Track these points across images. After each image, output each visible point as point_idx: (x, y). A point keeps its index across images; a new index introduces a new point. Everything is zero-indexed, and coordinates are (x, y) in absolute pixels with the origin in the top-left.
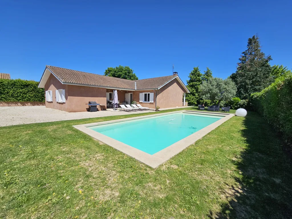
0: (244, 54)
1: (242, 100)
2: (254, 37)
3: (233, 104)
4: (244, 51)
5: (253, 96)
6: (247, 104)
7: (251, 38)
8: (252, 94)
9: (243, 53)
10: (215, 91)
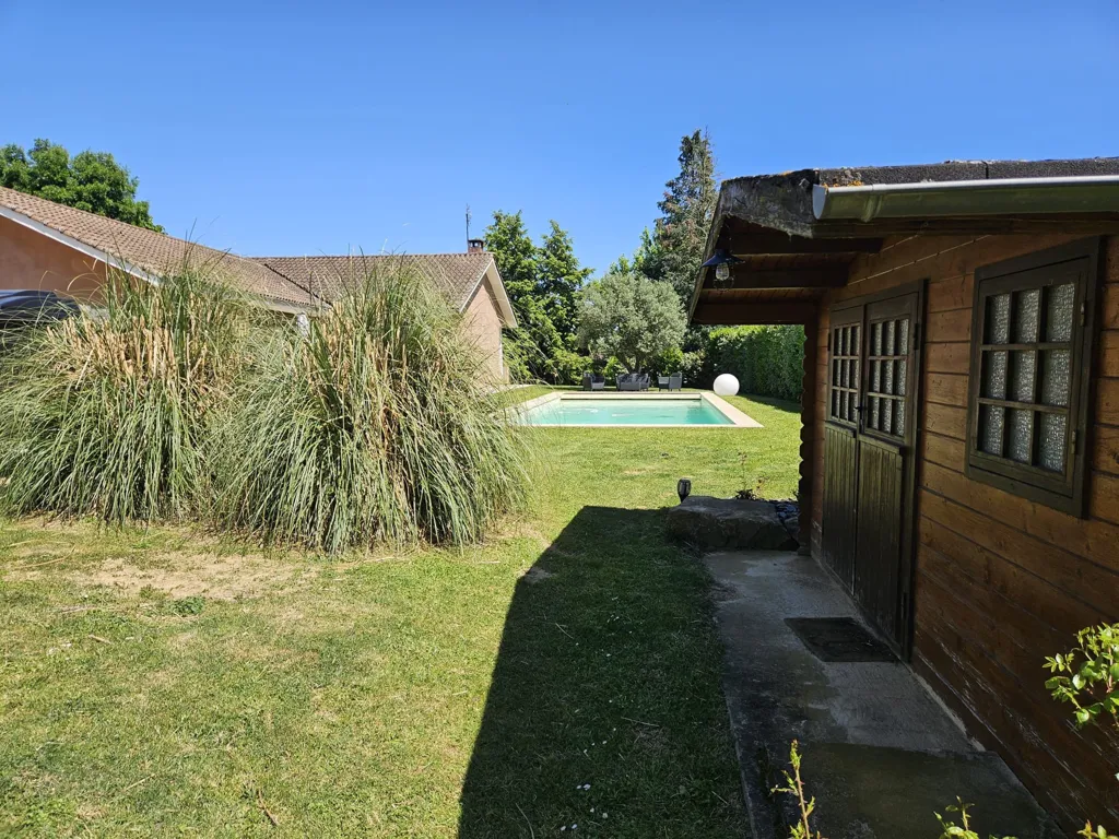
0: (670, 189)
1: (687, 355)
2: (697, 135)
3: (664, 369)
4: (672, 177)
5: (717, 338)
6: (703, 366)
7: (691, 137)
8: (712, 335)
9: (670, 185)
10: (636, 322)
